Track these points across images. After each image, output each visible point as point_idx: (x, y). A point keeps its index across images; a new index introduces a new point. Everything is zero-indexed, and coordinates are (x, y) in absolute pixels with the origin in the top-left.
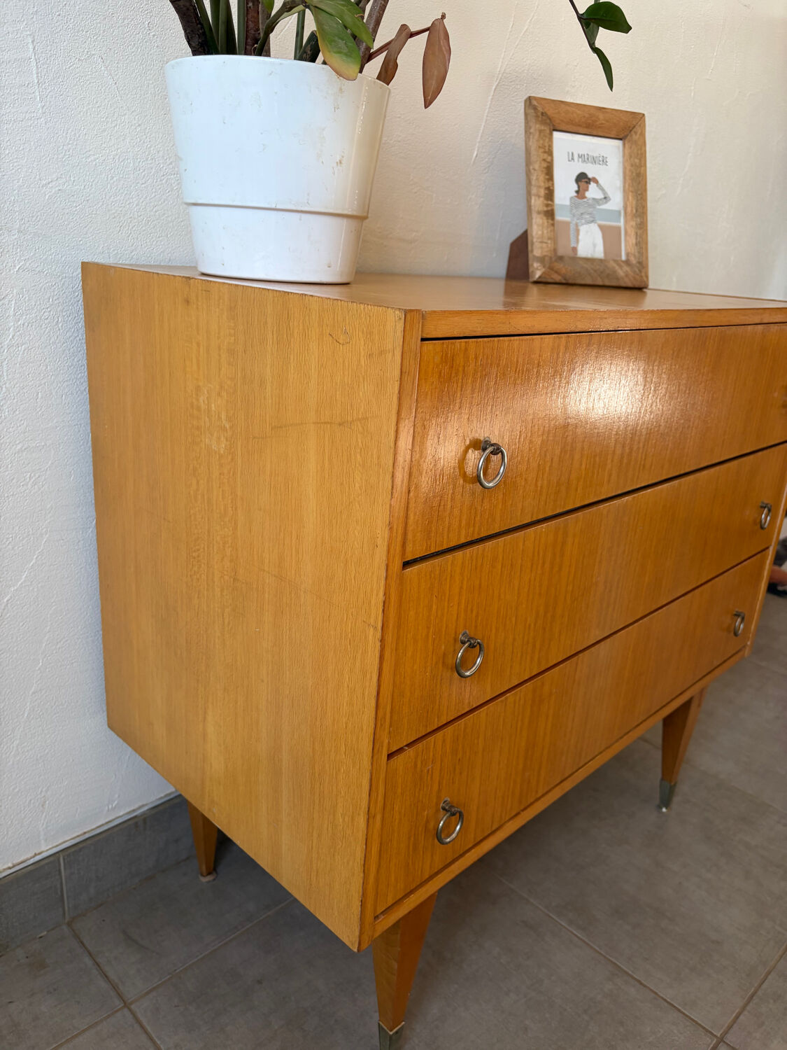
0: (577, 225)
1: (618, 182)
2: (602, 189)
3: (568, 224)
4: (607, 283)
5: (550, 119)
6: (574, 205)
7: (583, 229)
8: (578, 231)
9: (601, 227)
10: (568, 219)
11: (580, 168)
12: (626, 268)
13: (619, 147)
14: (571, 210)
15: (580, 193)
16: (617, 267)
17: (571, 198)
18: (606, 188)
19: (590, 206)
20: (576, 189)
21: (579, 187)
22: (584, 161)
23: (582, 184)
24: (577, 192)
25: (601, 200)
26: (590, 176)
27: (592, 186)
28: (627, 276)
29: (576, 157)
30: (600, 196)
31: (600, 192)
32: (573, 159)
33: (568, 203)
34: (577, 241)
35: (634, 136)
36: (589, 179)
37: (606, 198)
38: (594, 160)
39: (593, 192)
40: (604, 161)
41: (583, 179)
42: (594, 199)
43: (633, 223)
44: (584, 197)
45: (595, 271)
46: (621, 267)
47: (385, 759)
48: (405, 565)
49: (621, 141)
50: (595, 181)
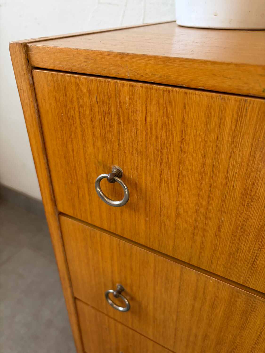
47: (71, 296)
48: (58, 211)
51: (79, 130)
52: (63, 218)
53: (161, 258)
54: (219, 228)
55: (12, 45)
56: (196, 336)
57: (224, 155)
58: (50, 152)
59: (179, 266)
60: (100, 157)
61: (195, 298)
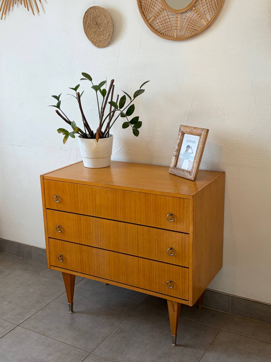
2: (192, 150)
3: (182, 159)
4: (183, 177)
5: (182, 131)
6: (184, 154)
7: (185, 160)
8: (183, 161)
9: (189, 161)
10: (182, 157)
11: (189, 144)
15: (187, 151)
17: (184, 152)
19: (188, 154)
20: (186, 149)
21: (187, 149)
22: (190, 142)
23: (188, 148)
24: (186, 150)
25: (191, 153)
26: (190, 146)
27: (190, 149)
30: (191, 152)
32: (187, 141)
34: (182, 164)
35: (202, 136)
36: (190, 147)
38: (193, 142)
39: (190, 151)
40: (195, 142)
41: (188, 147)
42: (190, 153)
44: (187, 152)
45: (181, 173)
46: (187, 173)
47: (47, 237)
48: (46, 209)
49: (199, 137)
50: (191, 147)
51: (51, 189)
53: (66, 213)
54: (73, 203)
55: (41, 176)
56: (75, 232)
57: (71, 191)
58: (45, 194)
59: (69, 213)
60: (55, 193)
61: (73, 221)
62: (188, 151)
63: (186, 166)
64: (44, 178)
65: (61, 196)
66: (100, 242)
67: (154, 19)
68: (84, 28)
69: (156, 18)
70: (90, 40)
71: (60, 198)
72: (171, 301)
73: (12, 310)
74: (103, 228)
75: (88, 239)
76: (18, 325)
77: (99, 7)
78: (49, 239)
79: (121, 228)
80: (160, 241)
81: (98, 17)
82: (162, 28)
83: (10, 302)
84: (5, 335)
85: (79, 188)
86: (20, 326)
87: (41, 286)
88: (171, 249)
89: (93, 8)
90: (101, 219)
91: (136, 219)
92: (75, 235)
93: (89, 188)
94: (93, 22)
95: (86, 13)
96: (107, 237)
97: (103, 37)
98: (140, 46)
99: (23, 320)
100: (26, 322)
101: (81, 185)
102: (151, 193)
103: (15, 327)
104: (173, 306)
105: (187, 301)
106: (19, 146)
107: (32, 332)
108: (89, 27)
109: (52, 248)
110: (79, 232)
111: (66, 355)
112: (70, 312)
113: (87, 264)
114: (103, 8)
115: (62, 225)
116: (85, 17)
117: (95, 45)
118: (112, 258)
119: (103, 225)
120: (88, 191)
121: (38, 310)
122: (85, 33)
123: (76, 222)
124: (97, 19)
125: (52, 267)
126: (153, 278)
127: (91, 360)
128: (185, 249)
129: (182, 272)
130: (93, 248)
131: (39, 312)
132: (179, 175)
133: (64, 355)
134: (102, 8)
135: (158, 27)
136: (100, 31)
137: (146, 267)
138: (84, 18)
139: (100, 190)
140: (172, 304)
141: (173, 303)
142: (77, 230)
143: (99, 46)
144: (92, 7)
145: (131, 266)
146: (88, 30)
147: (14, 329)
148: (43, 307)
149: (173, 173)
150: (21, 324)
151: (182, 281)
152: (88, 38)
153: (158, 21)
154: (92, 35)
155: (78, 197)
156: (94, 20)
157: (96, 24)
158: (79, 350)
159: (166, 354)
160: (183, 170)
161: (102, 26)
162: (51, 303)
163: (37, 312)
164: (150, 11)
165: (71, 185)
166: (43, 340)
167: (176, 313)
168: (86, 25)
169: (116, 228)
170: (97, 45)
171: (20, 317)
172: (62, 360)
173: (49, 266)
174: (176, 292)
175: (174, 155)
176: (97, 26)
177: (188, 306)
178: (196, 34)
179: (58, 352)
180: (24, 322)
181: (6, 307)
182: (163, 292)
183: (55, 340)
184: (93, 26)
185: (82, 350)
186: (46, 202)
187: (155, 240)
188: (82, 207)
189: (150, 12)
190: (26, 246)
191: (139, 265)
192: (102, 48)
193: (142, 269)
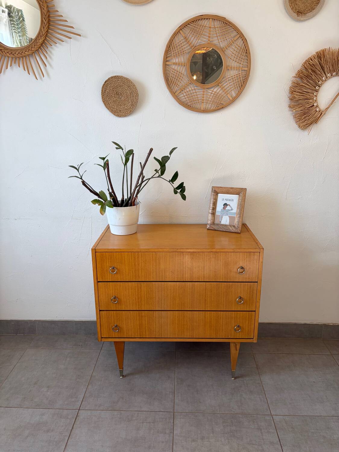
0: (222, 216)
1: (236, 206)
2: (231, 207)
3: (220, 215)
4: (227, 231)
5: (216, 191)
7: (224, 217)
8: (222, 218)
9: (229, 217)
11: (225, 202)
12: (233, 228)
13: (237, 197)
14: (221, 212)
16: (230, 227)
18: (232, 207)
19: (226, 211)
22: (226, 200)
23: (225, 206)
24: (223, 208)
25: (230, 210)
27: (228, 206)
28: (233, 230)
29: (224, 200)
31: (230, 208)
33: (220, 210)
34: (222, 220)
35: (241, 194)
37: (232, 209)
38: (230, 200)
39: (228, 208)
40: (233, 200)
41: (225, 205)
42: (228, 210)
43: (237, 216)
45: (223, 228)
46: (231, 227)
47: (98, 310)
48: (98, 282)
49: (238, 195)
50: (229, 205)
51: (105, 261)
52: (99, 283)
53: (123, 283)
54: (132, 272)
55: (92, 248)
56: (134, 300)
57: (130, 260)
58: (98, 267)
59: (127, 283)
60: (110, 265)
61: (132, 289)
62: (226, 208)
63: (227, 221)
64: (97, 251)
65: (118, 266)
66: (163, 305)
67: (181, 92)
68: (102, 97)
69: (182, 91)
70: (108, 109)
71: (117, 269)
72: (234, 343)
73: (59, 395)
74: (167, 291)
75: (149, 304)
76: (78, 409)
77: (122, 76)
78: (101, 312)
79: (187, 288)
80: (228, 293)
81: (119, 87)
82: (188, 101)
83: (48, 387)
84: (73, 425)
85: (140, 256)
86: (80, 409)
87: (68, 359)
88: (240, 298)
89: (116, 78)
90: (165, 283)
91: (204, 277)
92: (134, 303)
93: (152, 254)
94: (113, 92)
95: (106, 82)
96: (172, 298)
97: (124, 106)
98: (164, 117)
99: (80, 401)
100: (83, 403)
101: (143, 253)
102: (221, 251)
103: (78, 413)
104: (236, 345)
105: (252, 339)
106: (16, 219)
107: (99, 411)
108: (108, 97)
109: (104, 320)
110: (138, 299)
111: (153, 423)
112: (121, 377)
113: (147, 328)
114: (128, 79)
115: (118, 296)
116: (105, 85)
117: (115, 115)
118: (176, 318)
119: (167, 288)
120: (151, 257)
121: (87, 386)
122: (103, 102)
123: (135, 289)
124: (118, 88)
125: (103, 340)
126: (220, 326)
127: (180, 419)
128: (253, 295)
129: (249, 316)
130: (154, 311)
131: (90, 387)
132: (221, 230)
133: (152, 424)
134: (126, 78)
135: (185, 100)
136: (120, 101)
137: (212, 319)
138: (103, 86)
139: (165, 255)
140: (235, 345)
141: (237, 343)
142: (137, 298)
143: (119, 115)
144: (113, 76)
145: (197, 321)
146: (106, 99)
147: (78, 415)
148: (89, 381)
149: (213, 229)
150: (80, 406)
151: (248, 323)
152: (106, 107)
153: (185, 94)
154: (110, 104)
155: (139, 265)
156: (114, 89)
157: (116, 94)
158: (161, 413)
159: (234, 389)
160: (226, 225)
161: (123, 96)
162: (94, 374)
163: (87, 388)
164: (177, 84)
165: (131, 254)
166: (118, 416)
167: (238, 351)
168: (105, 94)
169: (182, 288)
170: (116, 114)
171: (73, 400)
172: (153, 430)
173: (100, 339)
174: (242, 334)
175: (210, 213)
176: (116, 96)
177: (253, 342)
178: (223, 108)
179: (143, 423)
180: (82, 404)
181: (48, 393)
182: (230, 337)
183: (130, 412)
184: (113, 95)
185: (163, 413)
186: (98, 275)
187: (224, 293)
188: (143, 274)
189: (176, 86)
190: (27, 321)
191: (206, 318)
192: (123, 117)
193: (208, 321)
